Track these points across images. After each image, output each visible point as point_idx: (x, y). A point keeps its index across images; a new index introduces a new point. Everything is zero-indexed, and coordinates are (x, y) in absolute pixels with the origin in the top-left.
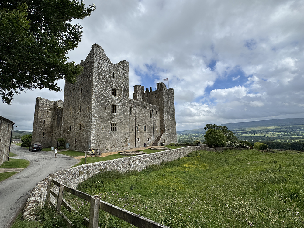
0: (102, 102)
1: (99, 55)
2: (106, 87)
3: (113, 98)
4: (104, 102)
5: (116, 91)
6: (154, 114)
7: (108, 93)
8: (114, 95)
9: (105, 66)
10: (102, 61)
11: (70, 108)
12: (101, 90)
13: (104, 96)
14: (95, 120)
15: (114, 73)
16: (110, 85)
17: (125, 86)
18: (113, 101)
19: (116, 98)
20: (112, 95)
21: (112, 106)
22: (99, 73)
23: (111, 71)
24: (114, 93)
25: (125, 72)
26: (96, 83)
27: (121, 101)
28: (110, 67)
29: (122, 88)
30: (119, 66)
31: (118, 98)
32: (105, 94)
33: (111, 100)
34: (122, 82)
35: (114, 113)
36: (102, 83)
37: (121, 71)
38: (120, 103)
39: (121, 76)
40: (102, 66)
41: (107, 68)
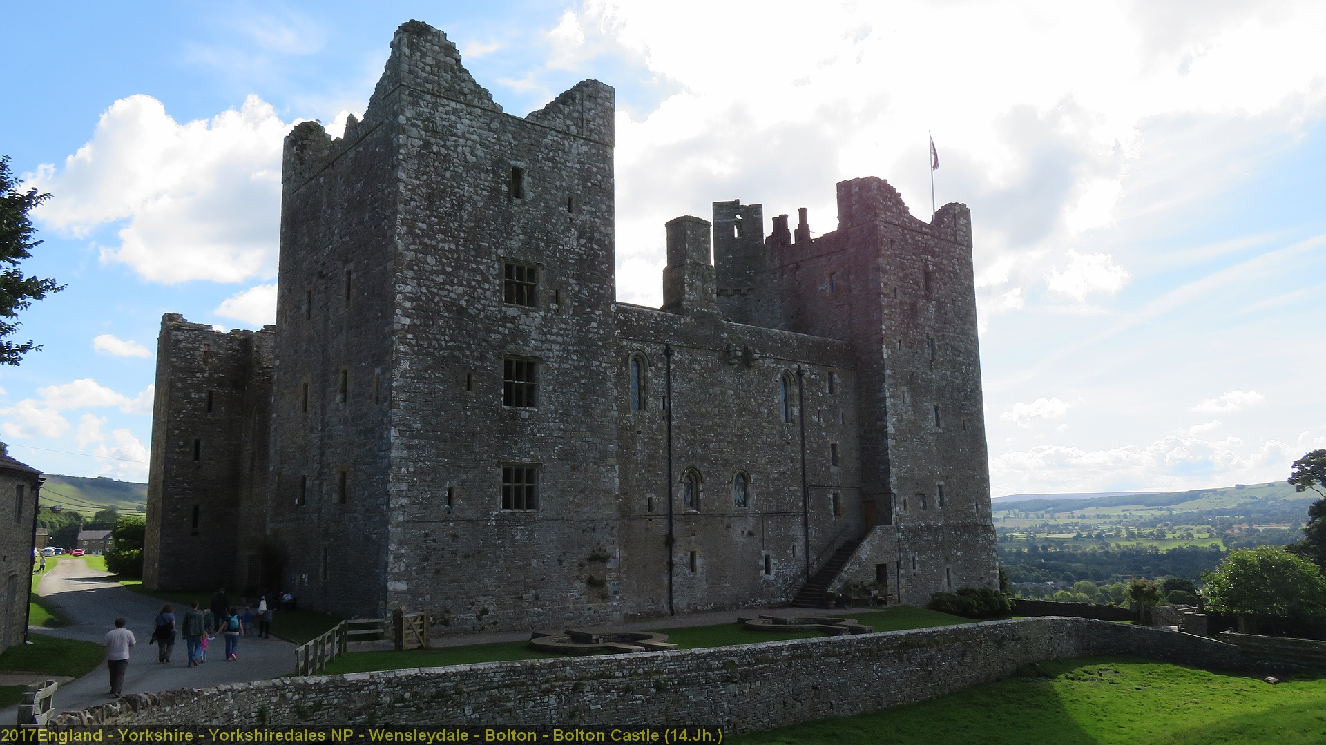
0: (447, 347)
1: (431, 82)
2: (469, 261)
3: (512, 320)
4: (459, 348)
5: (532, 273)
6: (807, 394)
7: (485, 290)
8: (520, 302)
9: (463, 136)
10: (447, 113)
11: (304, 381)
12: (440, 279)
13: (461, 312)
14: (409, 448)
15: (517, 173)
16: (497, 245)
17: (591, 240)
18: (518, 335)
19: (532, 320)
20: (509, 300)
21: (508, 364)
22: (428, 185)
23: (499, 163)
24: (520, 287)
25: (593, 151)
26: (412, 247)
27: (562, 332)
28: (493, 140)
29: (569, 250)
30: (553, 122)
31: (544, 318)
32: (464, 304)
33: (499, 333)
34: (572, 216)
35: (519, 404)
36: (448, 241)
37: (566, 150)
38: (558, 347)
39: (563, 180)
40: (448, 143)
41: (478, 146)
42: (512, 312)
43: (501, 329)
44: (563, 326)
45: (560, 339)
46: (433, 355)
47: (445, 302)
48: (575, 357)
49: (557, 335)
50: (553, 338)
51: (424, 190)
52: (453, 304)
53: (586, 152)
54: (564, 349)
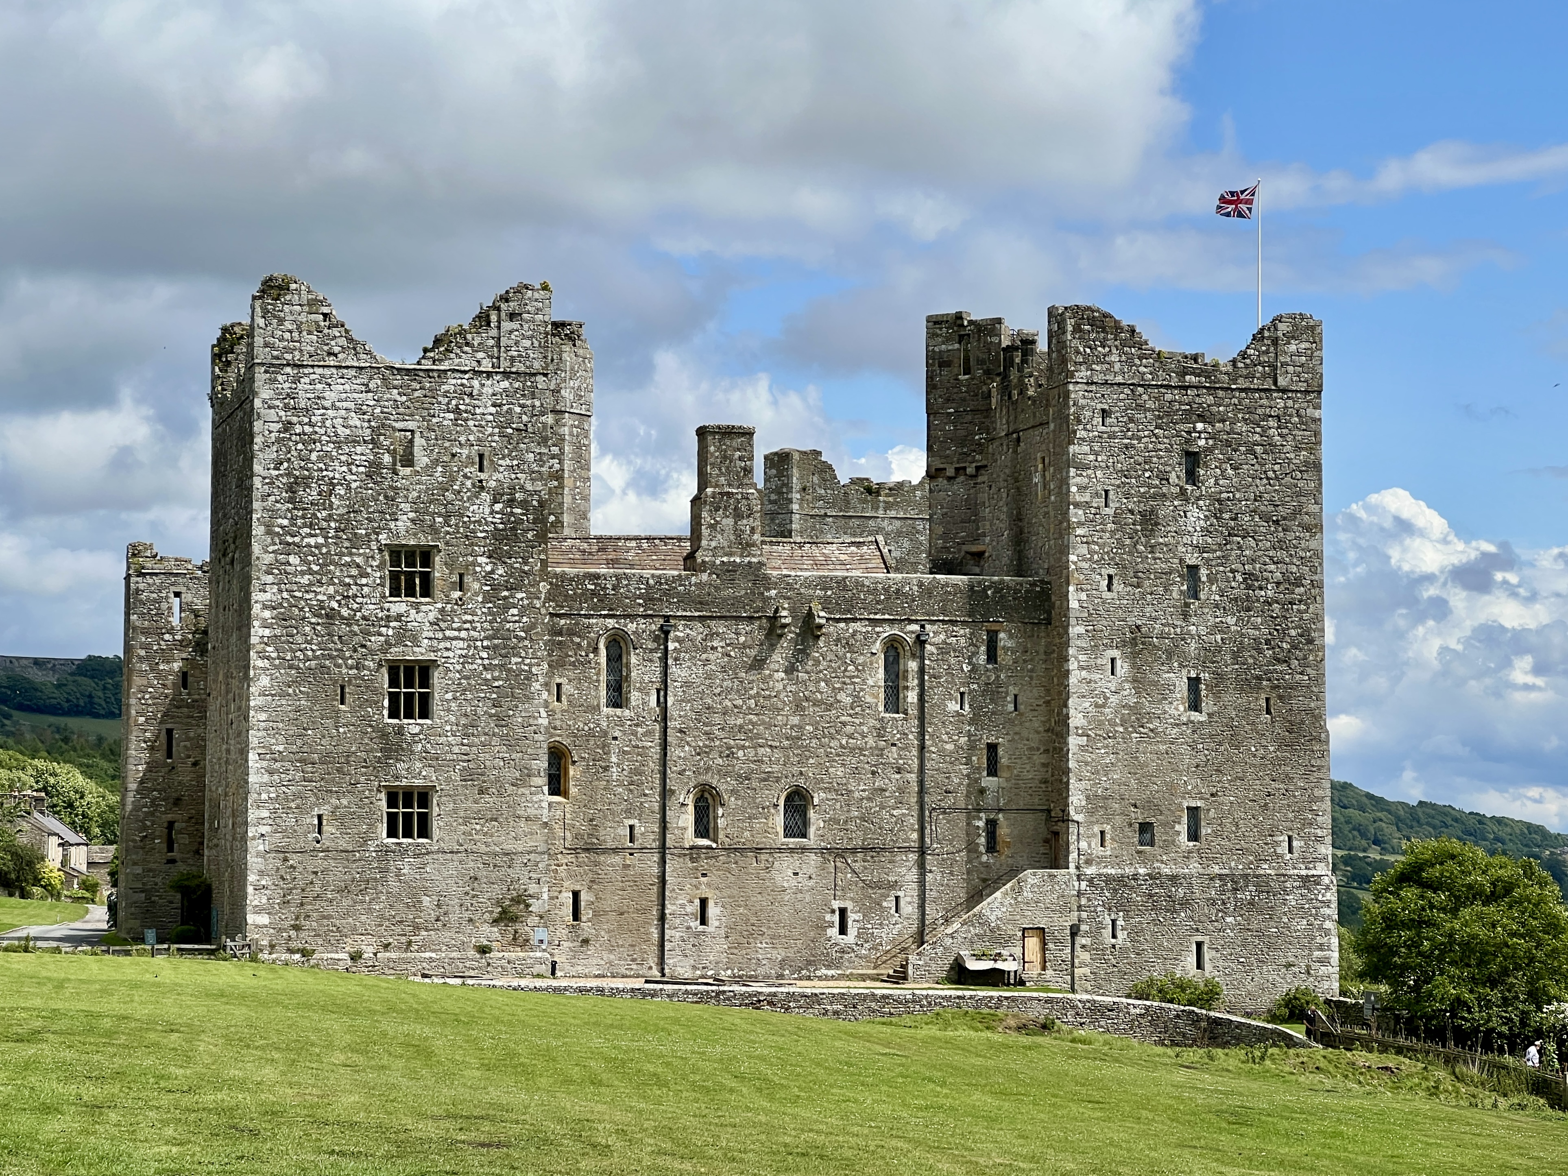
0: (316, 658)
1: (291, 351)
2: (342, 554)
3: (399, 618)
4: (331, 657)
5: (426, 559)
7: (361, 586)
8: (410, 593)
9: (333, 407)
10: (312, 383)
12: (305, 580)
13: (332, 615)
14: (270, 772)
16: (376, 530)
17: (511, 502)
18: (405, 635)
19: (423, 615)
20: (394, 594)
21: (393, 671)
22: (289, 475)
23: (380, 430)
24: (410, 576)
25: (517, 385)
26: (271, 549)
27: (468, 626)
28: (372, 403)
29: (479, 522)
30: (457, 361)
31: (442, 611)
32: (335, 605)
33: (380, 635)
34: (483, 476)
35: (409, 715)
36: (315, 536)
37: (475, 392)
38: (461, 644)
39: (472, 432)
40: (314, 419)
41: (353, 414)
42: (399, 606)
43: (383, 630)
44: (469, 618)
45: (463, 634)
46: (298, 668)
47: (311, 607)
48: (484, 655)
49: (459, 630)
50: (456, 633)
51: (284, 480)
52: (322, 608)
53: (505, 390)
54: (469, 646)
